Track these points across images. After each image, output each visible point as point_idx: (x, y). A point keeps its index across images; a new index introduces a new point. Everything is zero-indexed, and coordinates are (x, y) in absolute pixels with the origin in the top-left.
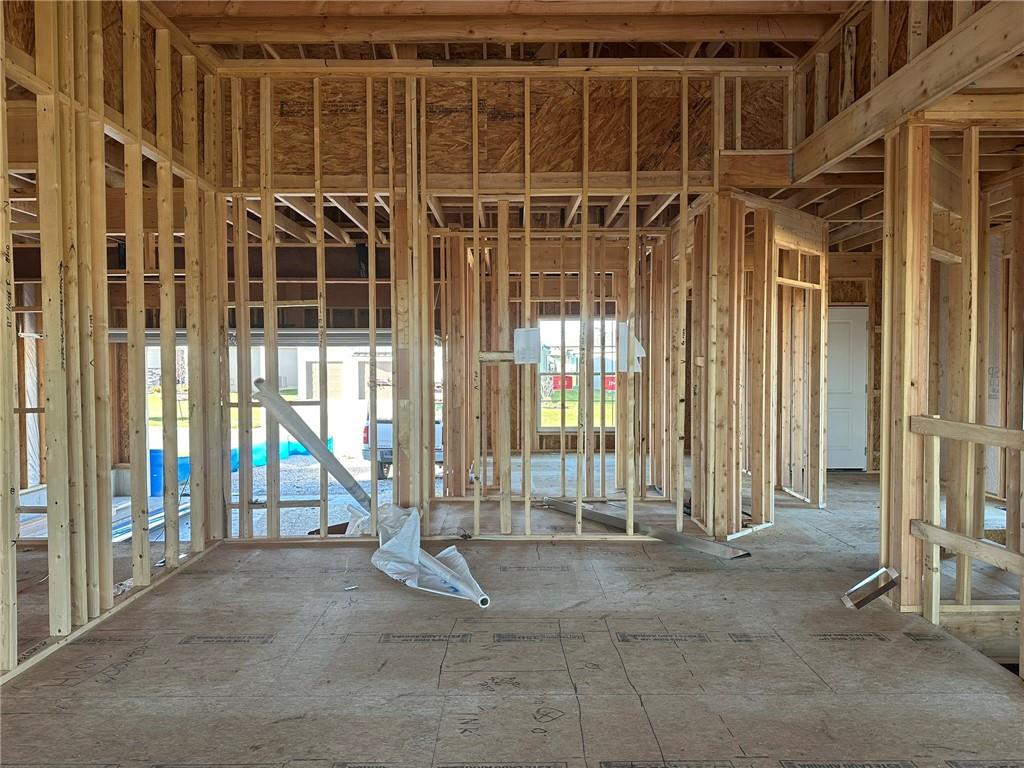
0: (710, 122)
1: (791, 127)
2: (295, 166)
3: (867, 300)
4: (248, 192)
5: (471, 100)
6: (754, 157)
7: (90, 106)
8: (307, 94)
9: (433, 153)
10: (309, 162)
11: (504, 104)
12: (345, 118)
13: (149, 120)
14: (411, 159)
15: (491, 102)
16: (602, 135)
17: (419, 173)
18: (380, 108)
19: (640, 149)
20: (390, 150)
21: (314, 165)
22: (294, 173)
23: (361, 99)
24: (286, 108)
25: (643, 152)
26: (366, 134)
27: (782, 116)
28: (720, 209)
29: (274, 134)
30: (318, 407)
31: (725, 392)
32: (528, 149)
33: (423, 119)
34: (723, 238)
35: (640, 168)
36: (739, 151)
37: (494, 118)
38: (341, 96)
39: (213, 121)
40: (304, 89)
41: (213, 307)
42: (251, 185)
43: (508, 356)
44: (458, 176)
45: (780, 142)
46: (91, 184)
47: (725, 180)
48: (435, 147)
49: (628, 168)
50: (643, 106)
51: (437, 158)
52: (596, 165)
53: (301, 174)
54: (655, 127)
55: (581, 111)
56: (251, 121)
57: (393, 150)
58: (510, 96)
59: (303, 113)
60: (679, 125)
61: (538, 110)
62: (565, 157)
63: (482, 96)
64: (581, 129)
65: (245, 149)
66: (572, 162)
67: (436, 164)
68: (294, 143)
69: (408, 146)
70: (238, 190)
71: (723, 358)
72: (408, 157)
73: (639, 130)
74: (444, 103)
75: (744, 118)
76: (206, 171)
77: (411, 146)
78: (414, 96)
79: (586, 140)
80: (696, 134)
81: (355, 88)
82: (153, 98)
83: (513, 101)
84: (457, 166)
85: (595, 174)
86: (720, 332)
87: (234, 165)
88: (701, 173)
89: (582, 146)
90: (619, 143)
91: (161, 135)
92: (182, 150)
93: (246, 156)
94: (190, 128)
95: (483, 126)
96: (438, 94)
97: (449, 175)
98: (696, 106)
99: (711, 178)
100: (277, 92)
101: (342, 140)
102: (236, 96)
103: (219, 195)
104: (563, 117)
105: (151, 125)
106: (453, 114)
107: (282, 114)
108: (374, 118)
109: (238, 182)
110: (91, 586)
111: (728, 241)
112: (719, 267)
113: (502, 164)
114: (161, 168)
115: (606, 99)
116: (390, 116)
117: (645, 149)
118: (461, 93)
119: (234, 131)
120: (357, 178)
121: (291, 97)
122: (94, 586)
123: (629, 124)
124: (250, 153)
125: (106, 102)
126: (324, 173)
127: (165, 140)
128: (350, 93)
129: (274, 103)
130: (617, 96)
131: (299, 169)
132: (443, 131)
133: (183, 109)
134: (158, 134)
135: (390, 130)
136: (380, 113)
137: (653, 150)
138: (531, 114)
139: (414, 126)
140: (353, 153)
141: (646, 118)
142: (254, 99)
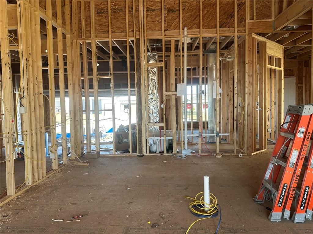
0: (245, 10)
1: (273, 11)
2: (102, 31)
3: (295, 75)
4: (87, 39)
5: (161, 6)
6: (260, 22)
7: (35, 6)
8: (106, 6)
9: (148, 25)
10: (107, 29)
11: (173, 7)
12: (119, 14)
13: (54, 14)
14: (141, 26)
15: (168, 6)
16: (206, 16)
17: (144, 31)
18: (130, 10)
19: (220, 20)
20: (134, 24)
21: (109, 30)
22: (102, 33)
23: (124, 7)
24: (99, 11)
25: (221, 21)
26: (126, 19)
27: (270, 7)
28: (248, 40)
29: (95, 20)
30: (112, 111)
31: (251, 104)
32: (181, 22)
33: (145, 13)
34: (249, 51)
35: (220, 27)
36: (255, 20)
37: (169, 12)
38: (117, 6)
39: (75, 16)
40: (105, 4)
41: (76, 78)
42: (88, 38)
43: (175, 93)
44: (157, 32)
45: (269, 17)
46: (35, 33)
47: (250, 31)
48: (149, 22)
49: (216, 27)
50: (221, 6)
51: (150, 26)
52: (205, 26)
53: (104, 33)
54: (225, 13)
55: (199, 8)
56: (88, 16)
57: (135, 23)
58: (175, 4)
59: (105, 12)
60: (234, 12)
61: (184, 8)
62: (194, 24)
63: (165, 4)
64: (200, 15)
65: (86, 25)
66: (196, 26)
67: (149, 28)
68: (102, 23)
69: (140, 22)
70: (84, 39)
71: (250, 92)
72: (140, 26)
73: (219, 14)
74: (152, 7)
75: (256, 9)
76: (73, 33)
77: (141, 22)
78: (142, 5)
79: (201, 18)
80: (240, 15)
81: (122, 3)
82: (55, 7)
83: (175, 6)
84: (157, 28)
85: (204, 30)
86: (249, 83)
87: (82, 31)
88: (241, 29)
89: (200, 20)
90: (213, 19)
91: (58, 19)
92: (65, 25)
93: (86, 28)
94: (68, 18)
95: (166, 15)
96: (150, 4)
97: (154, 32)
98: (239, 5)
99: (245, 30)
100: (96, 6)
101: (118, 21)
102: (83, 7)
103: (77, 41)
104: (193, 11)
105: (55, 16)
106: (155, 11)
107: (98, 13)
108: (128, 13)
109: (84, 37)
110: (39, 169)
111: (251, 51)
112: (248, 61)
113: (172, 28)
114: (58, 30)
115: (208, 4)
116: (134, 12)
117: (222, 20)
118: (158, 4)
119: (82, 19)
120: (123, 34)
121: (101, 7)
122: (40, 168)
123: (216, 12)
124: (87, 26)
125: (40, 6)
126: (112, 33)
127: (60, 21)
128: (121, 5)
129: (95, 9)
130: (212, 3)
131: (104, 32)
132: (152, 17)
133: (65, 11)
134: (57, 18)
135: (134, 17)
136: (131, 12)
137: (224, 21)
138: (182, 10)
139: (142, 15)
140: (122, 25)
141: (222, 10)
142: (88, 8)
